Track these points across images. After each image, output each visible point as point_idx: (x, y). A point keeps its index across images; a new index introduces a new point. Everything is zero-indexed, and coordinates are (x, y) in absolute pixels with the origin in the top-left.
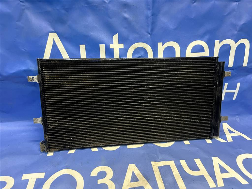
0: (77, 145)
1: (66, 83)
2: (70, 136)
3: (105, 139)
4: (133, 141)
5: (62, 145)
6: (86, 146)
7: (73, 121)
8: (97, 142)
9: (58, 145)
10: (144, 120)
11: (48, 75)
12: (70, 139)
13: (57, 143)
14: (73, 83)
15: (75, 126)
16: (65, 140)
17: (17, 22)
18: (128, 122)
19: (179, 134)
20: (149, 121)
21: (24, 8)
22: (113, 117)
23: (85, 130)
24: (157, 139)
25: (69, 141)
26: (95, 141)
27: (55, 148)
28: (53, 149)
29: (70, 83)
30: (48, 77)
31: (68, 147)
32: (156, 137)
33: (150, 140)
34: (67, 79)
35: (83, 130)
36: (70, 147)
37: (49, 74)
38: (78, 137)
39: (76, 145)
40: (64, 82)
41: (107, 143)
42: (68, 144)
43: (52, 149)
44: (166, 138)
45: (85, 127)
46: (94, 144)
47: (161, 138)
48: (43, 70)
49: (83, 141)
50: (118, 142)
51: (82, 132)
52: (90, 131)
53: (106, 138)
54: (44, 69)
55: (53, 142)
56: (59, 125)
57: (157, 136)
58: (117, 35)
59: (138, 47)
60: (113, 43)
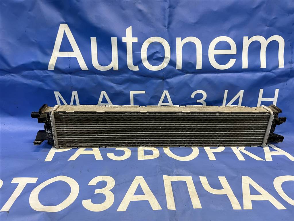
58: (130, 28)
59: (153, 41)
60: (125, 36)
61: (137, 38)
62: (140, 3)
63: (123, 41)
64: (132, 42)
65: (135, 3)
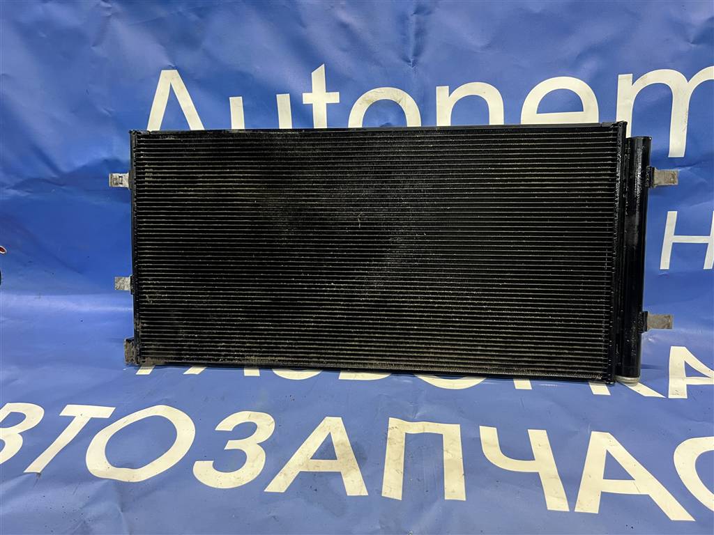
0: (210, 355)
1: (191, 191)
2: (192, 329)
3: (279, 348)
4: (358, 361)
5: (173, 350)
6: (232, 360)
7: (202, 289)
8: (259, 352)
9: (164, 350)
10: (389, 302)
11: (151, 170)
12: (194, 337)
13: (162, 345)
14: (206, 191)
15: (206, 303)
16: (180, 337)
17: (94, 46)
18: (343, 305)
19: (497, 356)
20: (406, 306)
21: (109, 14)
22: (304, 286)
23: (230, 316)
24: (429, 364)
25: (191, 341)
26: (254, 349)
27: (156, 358)
28: (152, 358)
29: (200, 191)
30: (151, 175)
31: (187, 359)
32: (425, 357)
33: (408, 363)
34: (192, 182)
35: (225, 316)
36: (193, 359)
37: (153, 168)
38: (213, 333)
39: (206, 355)
40: (186, 188)
41: (284, 359)
42: (186, 350)
43: (150, 360)
44: (457, 363)
45: (230, 307)
46: (252, 357)
47: (440, 360)
48: (142, 157)
49: (223, 346)
50: (314, 360)
51: (224, 320)
52: (243, 321)
53: (283, 343)
54: (142, 155)
55: (152, 341)
56: (168, 297)
57: (427, 355)
58: (322, 68)
59: (379, 99)
60: (310, 91)
61: (338, 93)
62: (343, 7)
63: (304, 103)
64: (327, 104)
65: (332, 7)
